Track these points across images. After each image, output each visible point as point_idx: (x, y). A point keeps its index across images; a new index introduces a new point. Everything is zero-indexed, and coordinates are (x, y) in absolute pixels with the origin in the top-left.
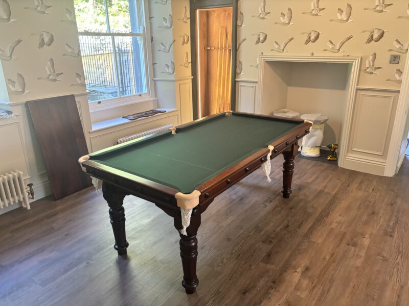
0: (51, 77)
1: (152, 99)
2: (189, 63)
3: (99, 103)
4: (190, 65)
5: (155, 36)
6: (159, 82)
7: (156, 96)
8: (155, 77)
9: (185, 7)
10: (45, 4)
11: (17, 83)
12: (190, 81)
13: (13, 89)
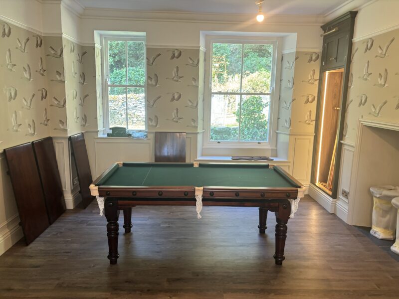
0: (175, 120)
1: (271, 148)
2: (313, 121)
3: (219, 142)
4: (314, 123)
5: (283, 95)
6: (281, 135)
7: (276, 146)
8: (277, 130)
9: (314, 70)
10: (179, 75)
11: (153, 121)
12: (312, 138)
13: (151, 124)
